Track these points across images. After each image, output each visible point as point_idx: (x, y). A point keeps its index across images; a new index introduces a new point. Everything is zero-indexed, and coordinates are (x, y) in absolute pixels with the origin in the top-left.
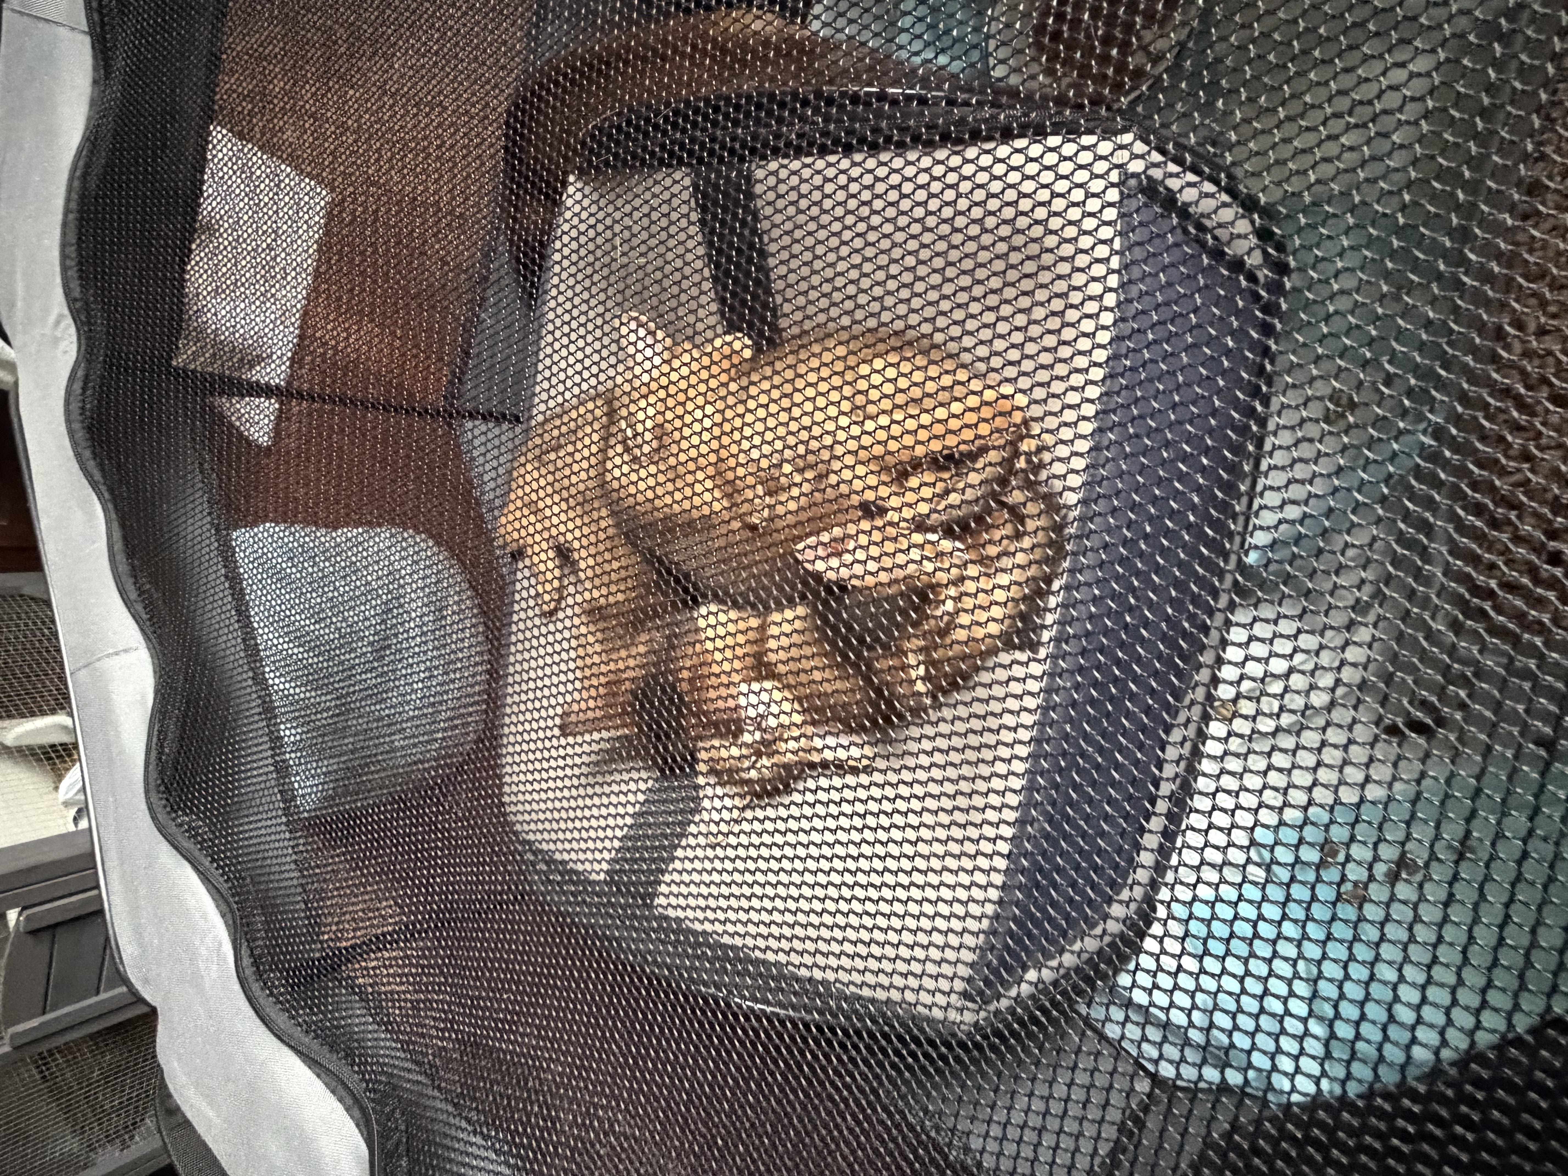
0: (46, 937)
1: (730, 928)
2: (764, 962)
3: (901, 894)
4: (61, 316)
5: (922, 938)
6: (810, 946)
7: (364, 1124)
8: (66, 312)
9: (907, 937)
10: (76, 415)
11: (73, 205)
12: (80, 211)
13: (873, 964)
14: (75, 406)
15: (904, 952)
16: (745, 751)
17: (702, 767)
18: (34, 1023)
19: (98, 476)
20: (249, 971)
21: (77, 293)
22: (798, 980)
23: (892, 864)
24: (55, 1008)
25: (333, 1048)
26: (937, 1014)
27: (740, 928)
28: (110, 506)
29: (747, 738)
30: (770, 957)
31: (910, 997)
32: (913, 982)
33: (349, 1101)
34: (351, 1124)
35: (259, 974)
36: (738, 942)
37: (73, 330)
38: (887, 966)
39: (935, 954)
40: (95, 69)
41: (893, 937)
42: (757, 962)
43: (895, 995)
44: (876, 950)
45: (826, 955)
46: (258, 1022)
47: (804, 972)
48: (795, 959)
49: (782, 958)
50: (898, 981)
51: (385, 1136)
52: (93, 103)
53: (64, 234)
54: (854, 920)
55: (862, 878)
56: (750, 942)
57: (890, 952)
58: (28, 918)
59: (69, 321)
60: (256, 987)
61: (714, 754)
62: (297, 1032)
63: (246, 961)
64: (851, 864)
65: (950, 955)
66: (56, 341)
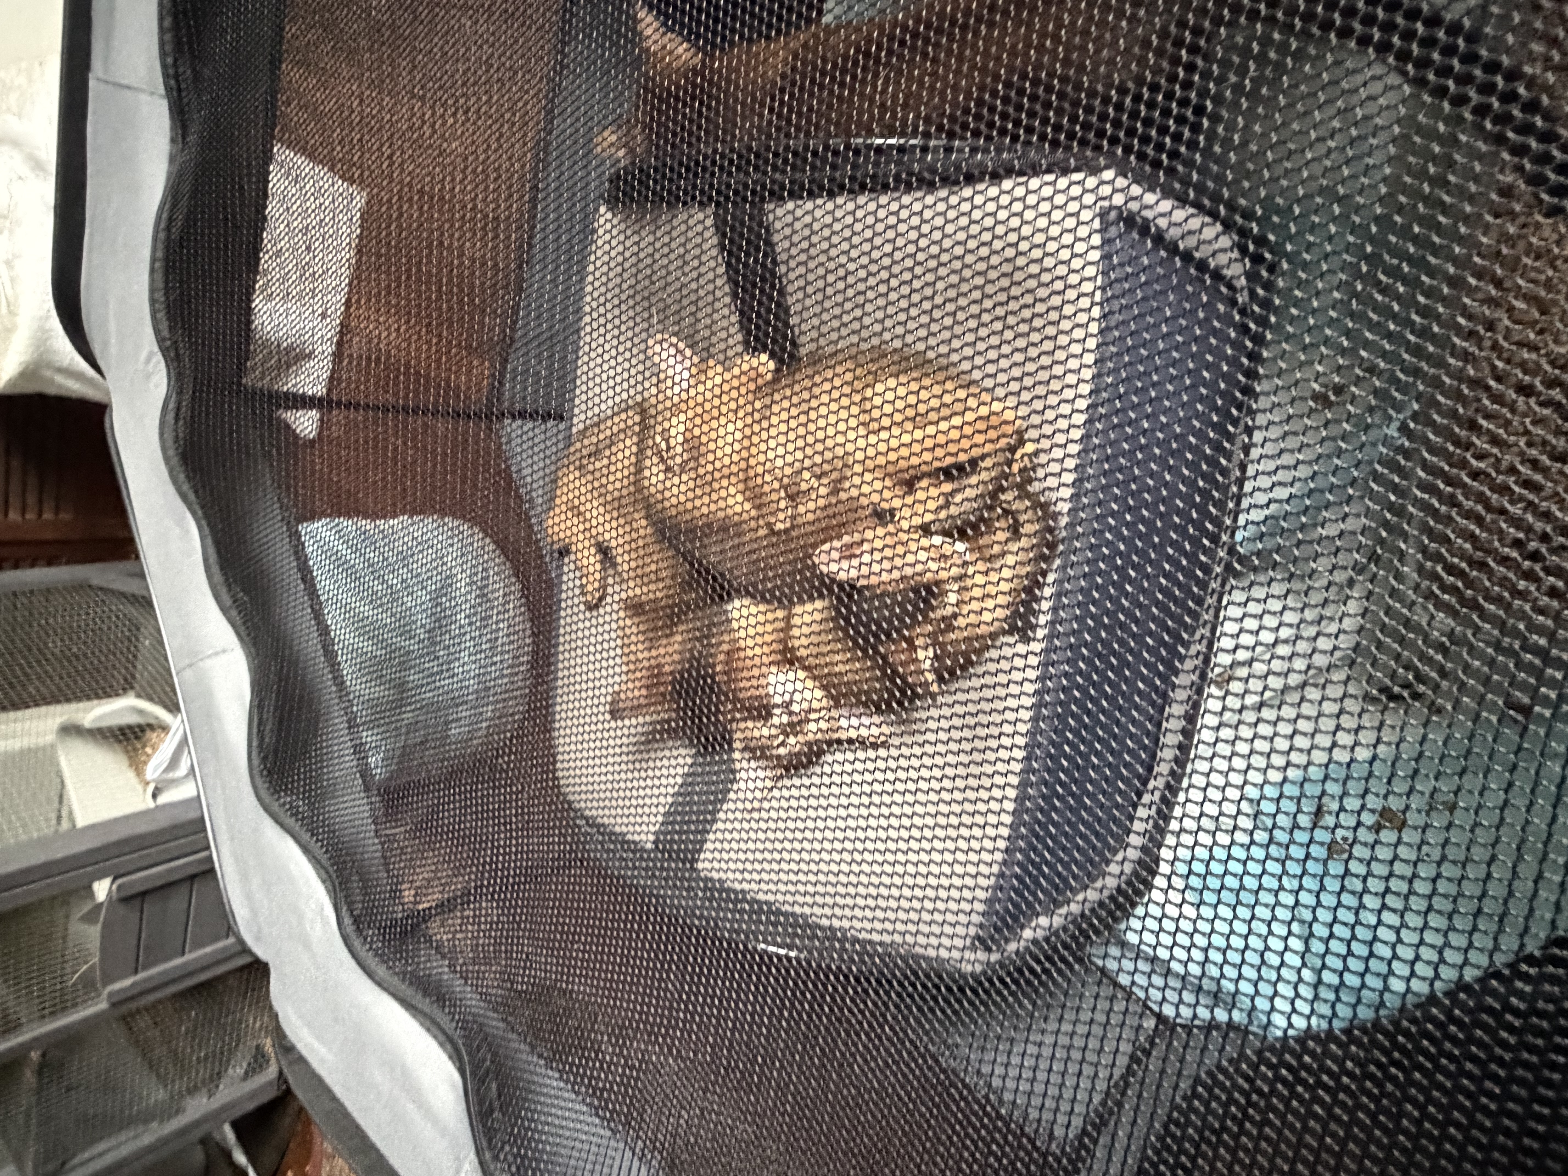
0: (137, 903)
1: (764, 886)
2: (793, 914)
3: (901, 857)
4: (151, 355)
5: (918, 892)
6: (829, 900)
7: (456, 1057)
8: (156, 349)
9: (907, 892)
10: (170, 443)
11: (160, 254)
12: (166, 259)
13: (879, 914)
14: (169, 436)
15: (904, 904)
16: (774, 731)
17: (737, 745)
18: (127, 982)
19: (192, 496)
20: (350, 929)
21: (166, 333)
22: (821, 928)
23: (893, 834)
24: (145, 968)
25: (426, 993)
26: (931, 953)
27: (772, 887)
28: (204, 523)
29: (776, 720)
30: (797, 909)
31: (909, 939)
32: (912, 928)
33: (442, 1038)
34: (444, 1057)
35: (359, 930)
36: (770, 897)
37: (163, 364)
38: (891, 915)
39: (929, 905)
40: (173, 129)
41: (895, 892)
42: (786, 914)
43: (898, 938)
44: (882, 903)
45: (843, 907)
46: (360, 972)
47: (825, 922)
48: (817, 910)
49: (807, 910)
50: (900, 927)
51: (476, 1067)
52: (172, 159)
53: (152, 281)
54: (864, 879)
55: (870, 845)
56: (780, 897)
57: (893, 904)
58: (119, 888)
59: (159, 358)
60: (357, 943)
61: (748, 734)
62: (396, 981)
63: (348, 921)
64: (861, 834)
65: (940, 905)
66: (148, 376)
